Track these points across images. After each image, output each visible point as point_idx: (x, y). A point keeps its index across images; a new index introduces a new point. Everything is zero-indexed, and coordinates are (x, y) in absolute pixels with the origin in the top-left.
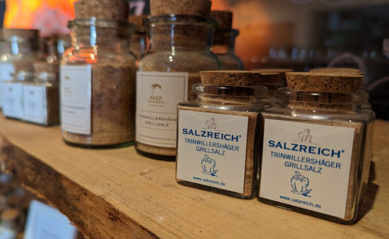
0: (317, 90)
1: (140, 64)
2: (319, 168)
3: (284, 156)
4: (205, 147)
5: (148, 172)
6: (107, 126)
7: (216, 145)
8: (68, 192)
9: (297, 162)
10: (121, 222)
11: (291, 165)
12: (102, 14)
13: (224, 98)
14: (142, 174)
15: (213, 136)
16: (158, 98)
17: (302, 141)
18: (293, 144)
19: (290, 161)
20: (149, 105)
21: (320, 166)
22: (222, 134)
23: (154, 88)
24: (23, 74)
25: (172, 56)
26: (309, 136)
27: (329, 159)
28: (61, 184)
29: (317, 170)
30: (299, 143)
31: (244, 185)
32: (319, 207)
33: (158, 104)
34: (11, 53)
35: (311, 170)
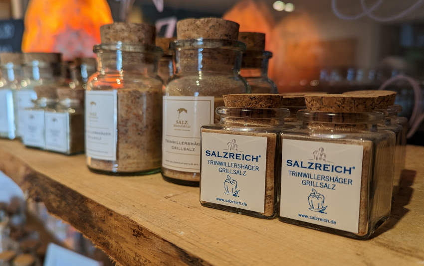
0: (331, 110)
1: (166, 88)
2: (333, 185)
3: (301, 175)
4: (227, 168)
5: (173, 196)
6: (133, 152)
7: (237, 166)
8: (94, 215)
9: (313, 180)
10: (145, 237)
11: (308, 183)
12: (128, 38)
13: (246, 120)
14: (167, 198)
15: (235, 157)
16: (184, 122)
17: (317, 159)
18: (308, 163)
19: (307, 179)
20: (175, 130)
21: (334, 183)
22: (243, 155)
23: (180, 112)
24: (45, 101)
25: (199, 80)
26: (323, 154)
27: (341, 176)
28: (87, 207)
29: (331, 187)
30: (315, 162)
31: (265, 205)
32: (335, 223)
33: (184, 128)
34: (32, 78)
35: (326, 188)
